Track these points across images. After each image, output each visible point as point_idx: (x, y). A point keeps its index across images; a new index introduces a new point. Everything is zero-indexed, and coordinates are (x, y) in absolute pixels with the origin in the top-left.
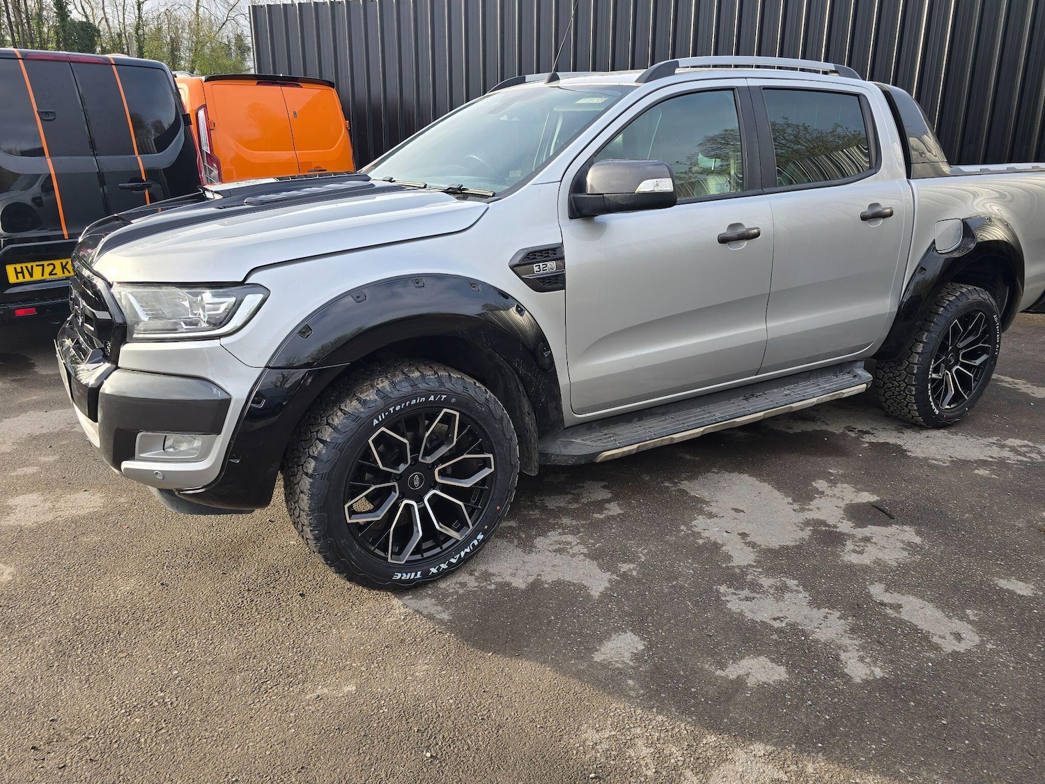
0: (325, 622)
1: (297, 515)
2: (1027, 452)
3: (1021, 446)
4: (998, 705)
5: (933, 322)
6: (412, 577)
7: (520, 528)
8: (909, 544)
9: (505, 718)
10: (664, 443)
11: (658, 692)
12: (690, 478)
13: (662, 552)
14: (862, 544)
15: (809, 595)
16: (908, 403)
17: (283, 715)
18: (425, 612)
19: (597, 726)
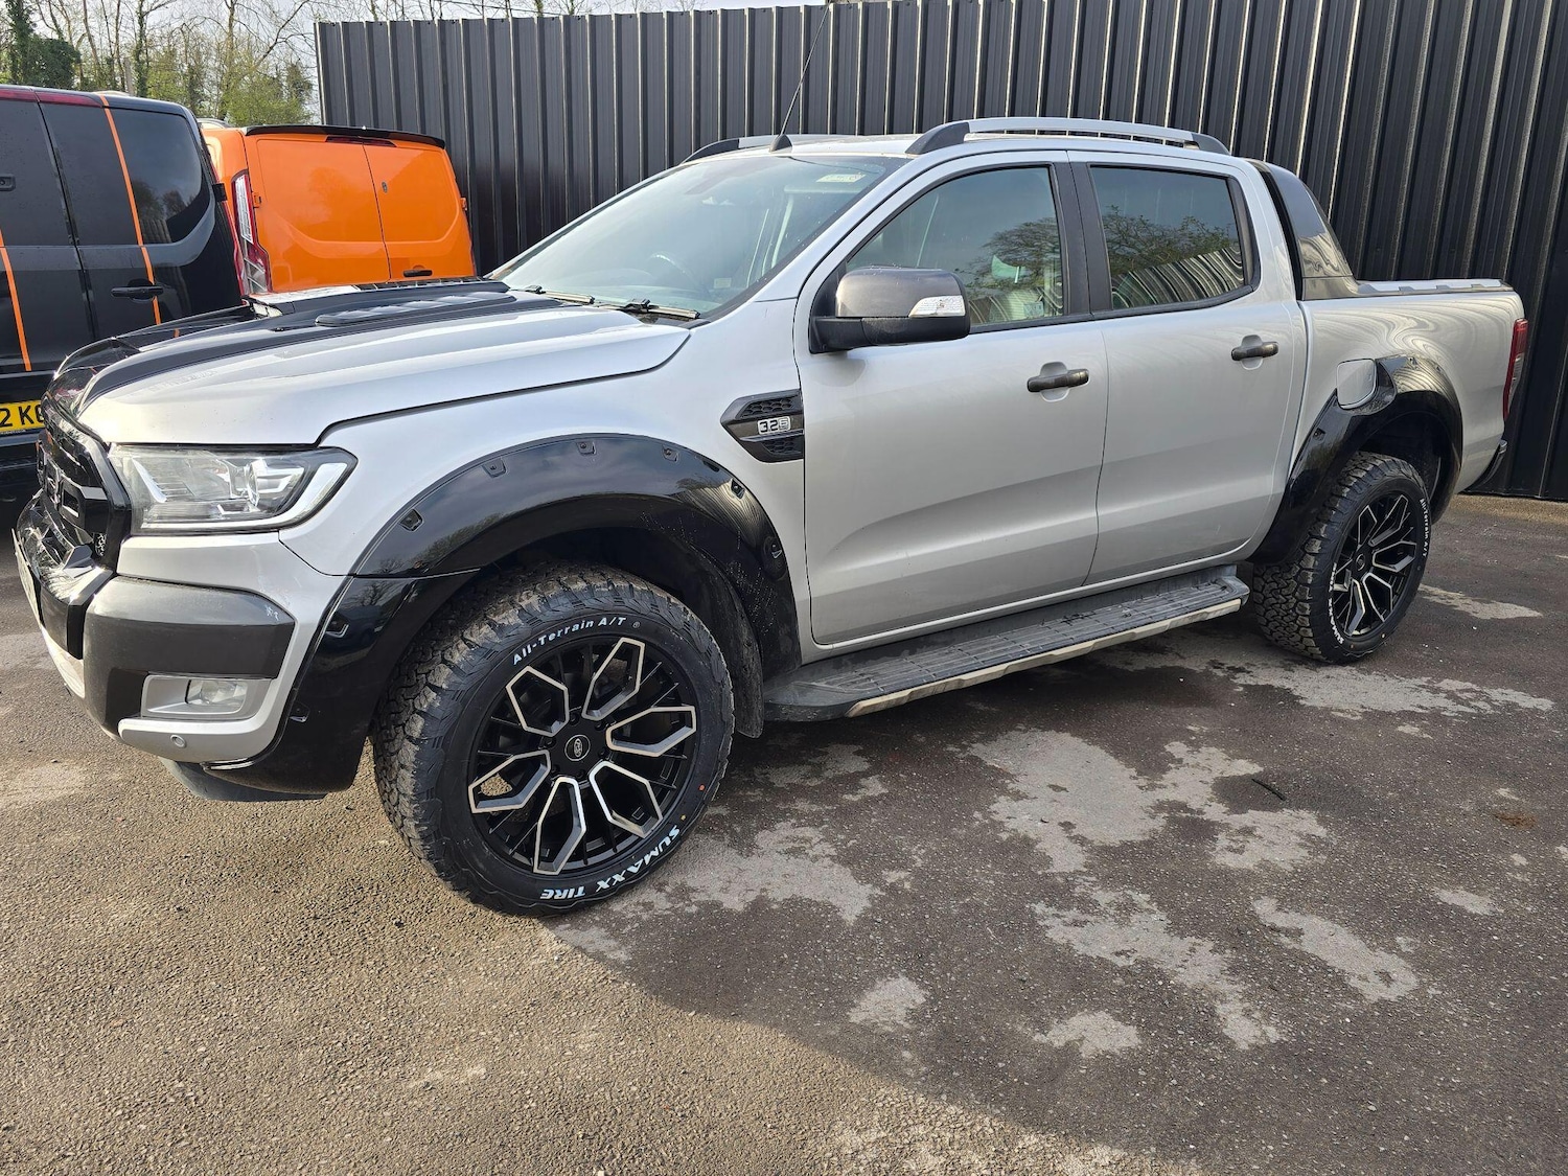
0: (435, 966)
1: (394, 801)
2: (1471, 700)
3: (1462, 691)
4: (1448, 1081)
5: (1335, 509)
6: (570, 896)
7: (732, 816)
8: (1309, 837)
9: (717, 1114)
10: (948, 688)
11: (948, 1070)
12: (985, 740)
13: (946, 851)
14: (1241, 838)
15: (1168, 917)
16: (1300, 627)
17: (372, 1115)
18: (590, 950)
19: (858, 1123)
